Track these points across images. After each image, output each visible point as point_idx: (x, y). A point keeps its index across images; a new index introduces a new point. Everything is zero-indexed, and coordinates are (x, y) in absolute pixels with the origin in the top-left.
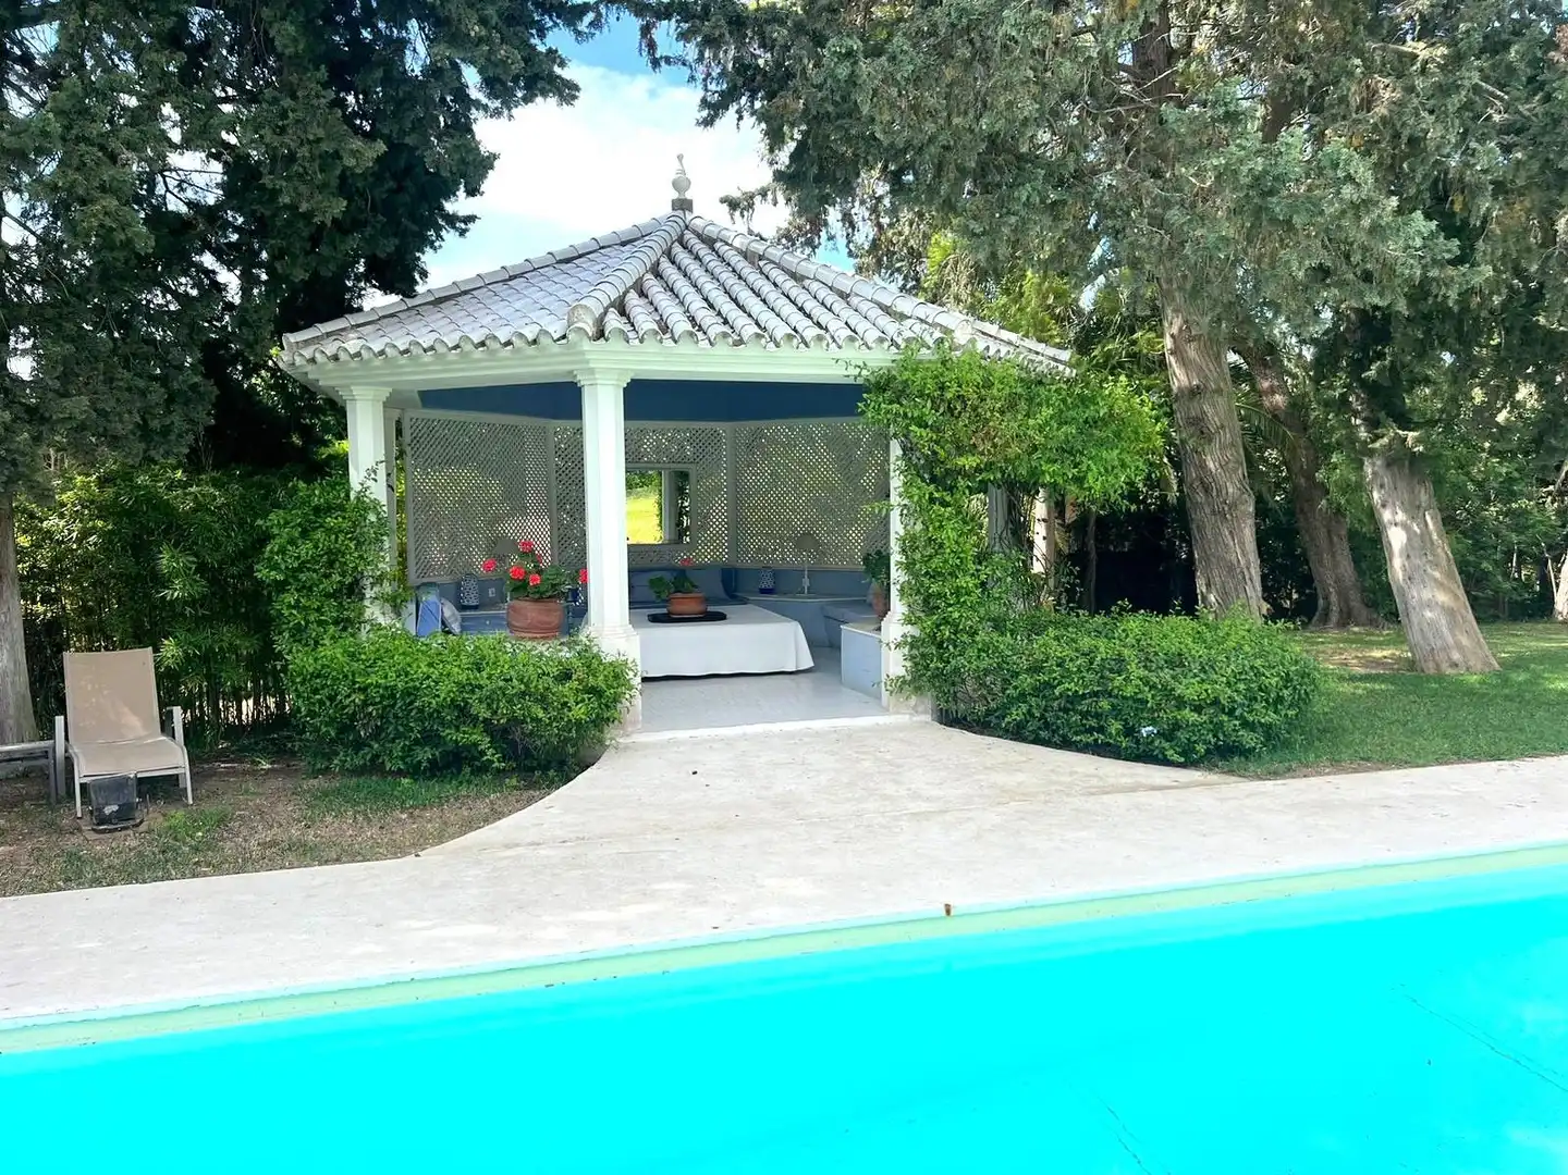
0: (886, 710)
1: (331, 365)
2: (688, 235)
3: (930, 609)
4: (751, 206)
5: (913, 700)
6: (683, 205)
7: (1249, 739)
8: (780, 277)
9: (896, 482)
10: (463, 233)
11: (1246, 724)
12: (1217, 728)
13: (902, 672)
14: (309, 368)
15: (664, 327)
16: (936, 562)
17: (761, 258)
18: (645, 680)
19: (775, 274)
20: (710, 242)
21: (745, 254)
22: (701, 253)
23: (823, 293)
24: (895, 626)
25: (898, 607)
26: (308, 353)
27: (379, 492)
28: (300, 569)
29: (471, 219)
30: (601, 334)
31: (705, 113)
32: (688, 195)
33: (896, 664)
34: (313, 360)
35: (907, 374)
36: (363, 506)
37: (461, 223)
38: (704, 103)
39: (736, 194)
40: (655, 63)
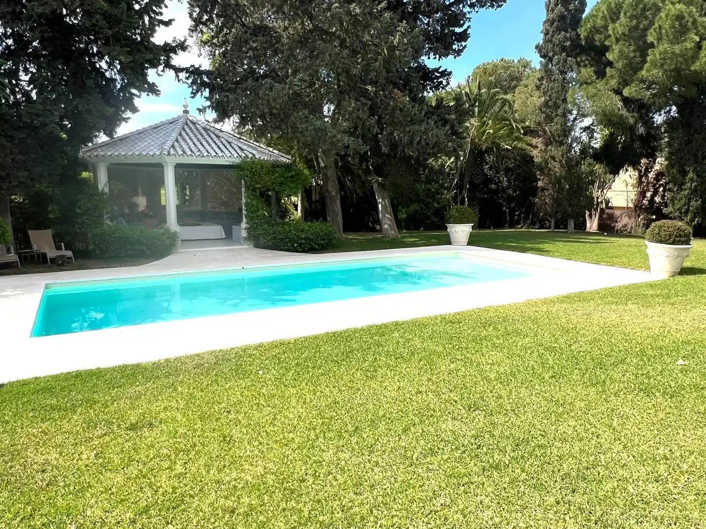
0: (242, 245)
1: (95, 158)
2: (189, 122)
3: (251, 220)
4: (205, 111)
5: (249, 242)
6: (186, 112)
7: (317, 247)
8: (214, 137)
9: (243, 190)
10: (126, 122)
11: (316, 243)
12: (310, 244)
13: (246, 236)
14: (88, 158)
15: (184, 152)
16: (252, 209)
17: (209, 130)
18: (182, 240)
19: (212, 135)
20: (194, 123)
21: (204, 129)
22: (192, 128)
23: (224, 142)
24: (244, 225)
25: (244, 220)
26: (88, 154)
27: (107, 190)
28: (89, 210)
29: (129, 118)
30: (169, 154)
31: (192, 95)
32: (188, 109)
33: (244, 234)
34: (90, 156)
35: (244, 165)
36: (103, 193)
37: (126, 120)
38: (192, 93)
39: (201, 108)
40: (179, 81)
